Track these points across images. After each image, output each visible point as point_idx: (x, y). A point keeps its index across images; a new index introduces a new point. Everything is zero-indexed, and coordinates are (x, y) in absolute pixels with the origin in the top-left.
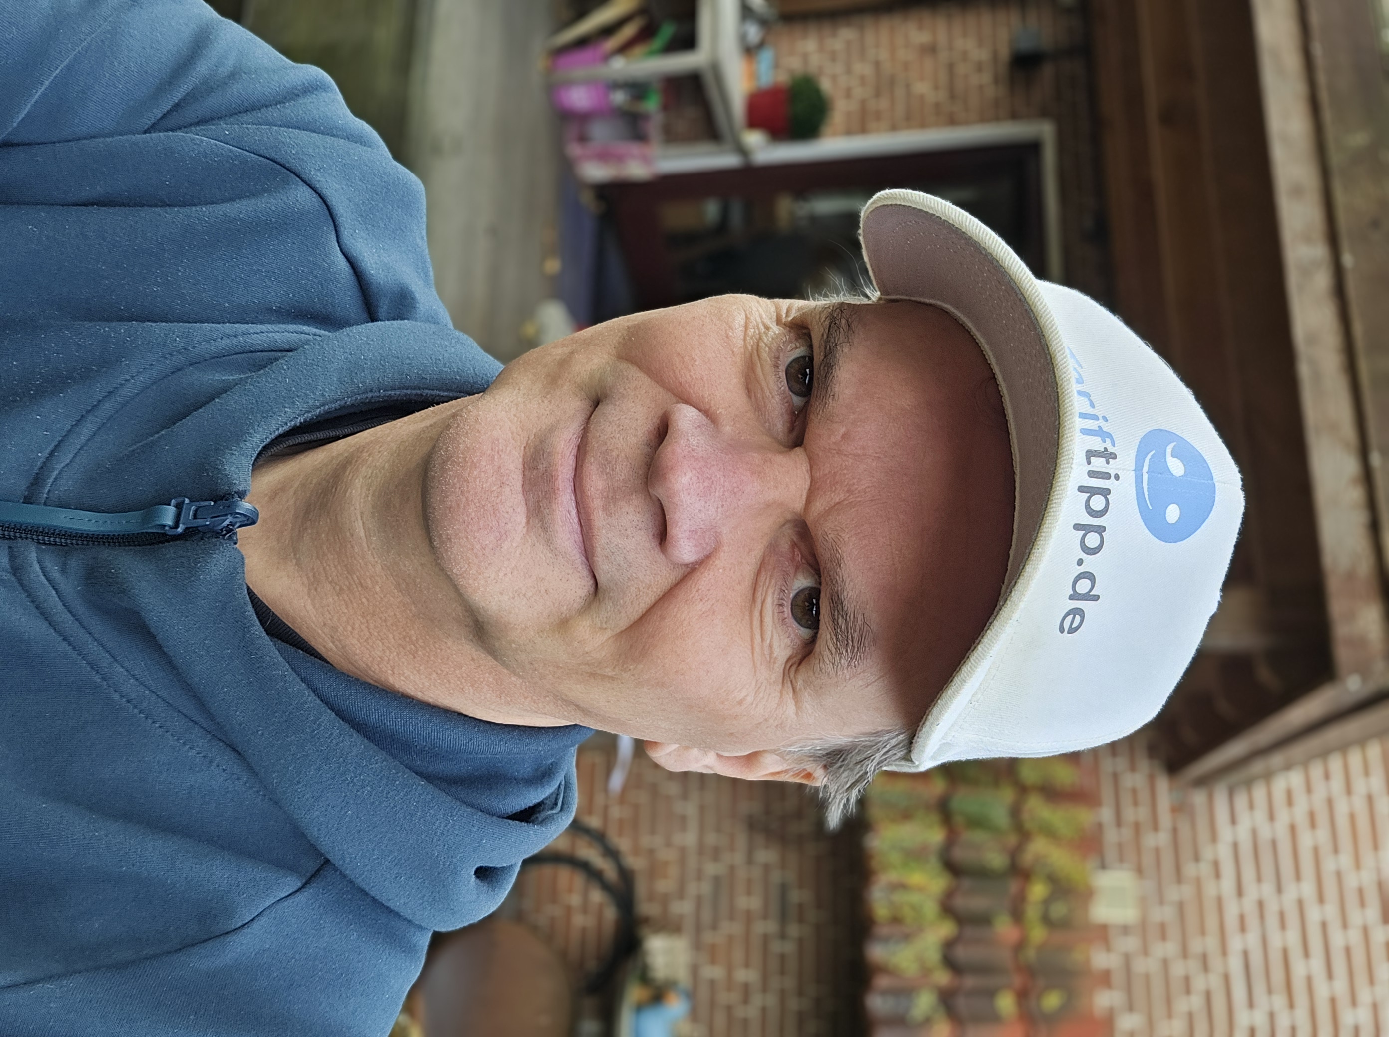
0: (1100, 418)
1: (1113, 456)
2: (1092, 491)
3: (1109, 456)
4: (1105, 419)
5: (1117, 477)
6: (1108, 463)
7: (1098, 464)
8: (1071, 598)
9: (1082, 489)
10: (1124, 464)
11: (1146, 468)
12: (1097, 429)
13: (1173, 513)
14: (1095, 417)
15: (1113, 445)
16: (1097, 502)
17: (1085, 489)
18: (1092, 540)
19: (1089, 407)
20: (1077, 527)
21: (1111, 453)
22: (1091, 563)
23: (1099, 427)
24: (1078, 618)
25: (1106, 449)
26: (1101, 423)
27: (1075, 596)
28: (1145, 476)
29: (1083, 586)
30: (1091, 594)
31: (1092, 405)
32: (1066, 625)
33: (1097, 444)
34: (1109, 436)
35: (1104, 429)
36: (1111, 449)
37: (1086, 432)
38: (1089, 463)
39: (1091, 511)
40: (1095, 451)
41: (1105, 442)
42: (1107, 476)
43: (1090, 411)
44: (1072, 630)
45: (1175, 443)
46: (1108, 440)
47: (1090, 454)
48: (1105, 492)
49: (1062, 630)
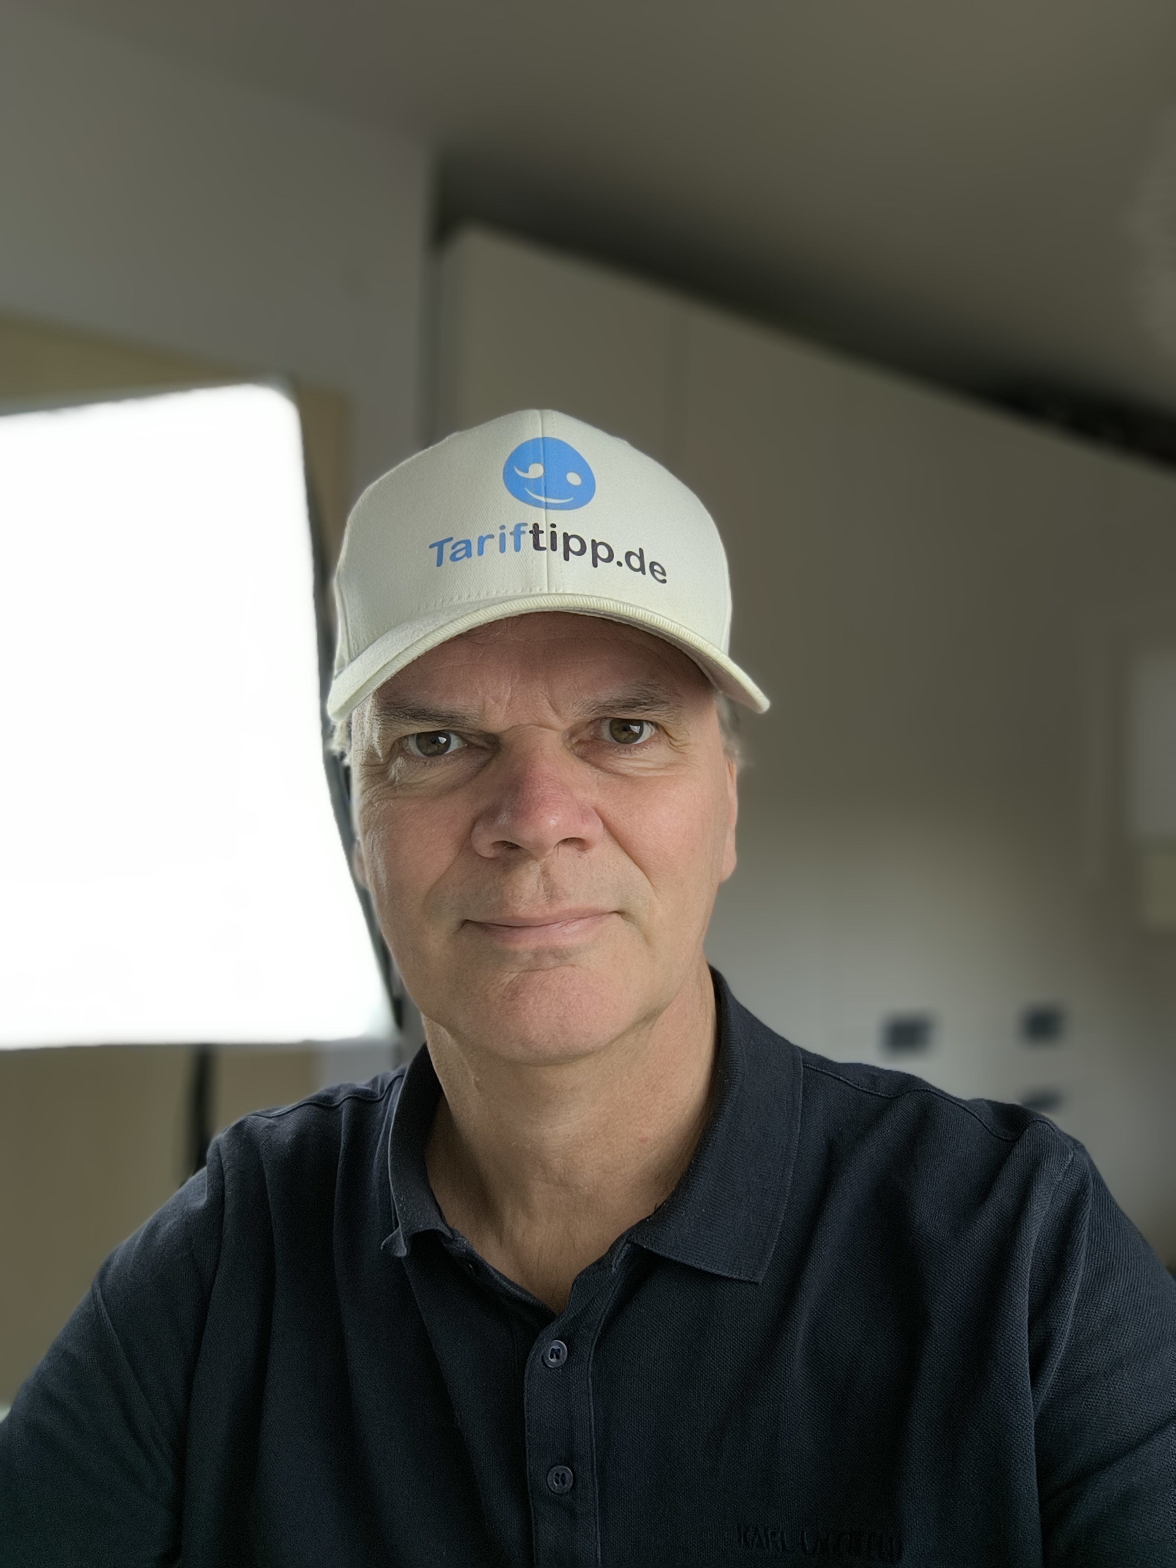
0: (503, 531)
1: (536, 527)
2: (567, 550)
3: (536, 531)
4: (503, 527)
5: (553, 526)
6: (542, 532)
7: (544, 541)
8: (644, 573)
9: (567, 558)
10: (542, 518)
11: (543, 499)
12: (513, 536)
13: (574, 479)
14: (502, 536)
15: (526, 524)
16: (575, 545)
17: (566, 555)
18: (603, 552)
19: (494, 539)
20: (595, 565)
21: (534, 527)
22: (619, 556)
23: (511, 534)
24: (656, 567)
25: (531, 532)
26: (507, 532)
27: (642, 569)
28: (551, 501)
29: (635, 562)
30: (639, 555)
31: (492, 537)
32: (661, 577)
33: (527, 539)
34: (518, 526)
35: (512, 530)
36: (531, 529)
37: (517, 548)
38: (544, 549)
39: (581, 552)
40: (534, 542)
41: (524, 532)
42: (553, 535)
43: (497, 538)
44: (664, 573)
45: (516, 470)
46: (522, 529)
47: (537, 546)
48: (566, 537)
49: (664, 581)
